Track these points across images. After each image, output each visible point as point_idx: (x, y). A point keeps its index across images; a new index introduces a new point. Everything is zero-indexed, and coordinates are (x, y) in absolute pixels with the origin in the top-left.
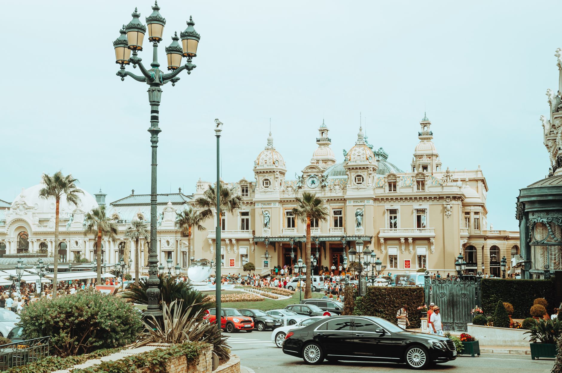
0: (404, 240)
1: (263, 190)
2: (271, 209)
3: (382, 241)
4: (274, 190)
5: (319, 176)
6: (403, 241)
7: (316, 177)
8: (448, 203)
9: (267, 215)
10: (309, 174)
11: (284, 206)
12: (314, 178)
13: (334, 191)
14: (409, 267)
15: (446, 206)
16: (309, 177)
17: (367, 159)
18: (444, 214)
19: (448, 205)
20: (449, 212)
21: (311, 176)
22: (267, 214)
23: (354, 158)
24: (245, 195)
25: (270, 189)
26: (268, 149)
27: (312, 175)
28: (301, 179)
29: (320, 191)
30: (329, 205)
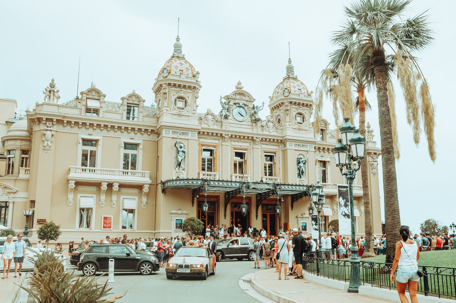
2: (187, 141)
4: (194, 114)
5: (250, 106)
7: (244, 108)
8: (375, 160)
9: (182, 150)
10: (237, 101)
11: (201, 140)
12: (241, 109)
13: (267, 129)
15: (373, 162)
16: (236, 106)
17: (309, 94)
18: (371, 172)
19: (375, 162)
20: (375, 170)
21: (238, 105)
22: (181, 147)
23: (295, 91)
25: (186, 112)
27: (241, 104)
28: (227, 106)
29: (250, 127)
30: (261, 146)
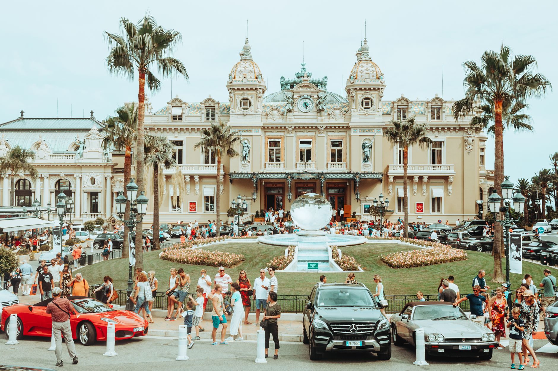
0: (419, 178)
1: (241, 112)
2: (251, 137)
3: (391, 179)
4: (257, 112)
5: (314, 97)
6: (416, 179)
7: (309, 99)
8: (470, 136)
9: (246, 145)
10: (301, 94)
11: (267, 134)
12: (307, 100)
13: (333, 117)
14: (422, 211)
15: (467, 138)
16: (301, 98)
17: (378, 78)
18: (464, 149)
19: (470, 138)
20: (470, 146)
21: (303, 97)
22: (246, 144)
23: (362, 76)
24: (210, 119)
25: (250, 112)
26: (245, 60)
27: (306, 96)
28: (291, 100)
29: (315, 117)
30: (327, 134)
